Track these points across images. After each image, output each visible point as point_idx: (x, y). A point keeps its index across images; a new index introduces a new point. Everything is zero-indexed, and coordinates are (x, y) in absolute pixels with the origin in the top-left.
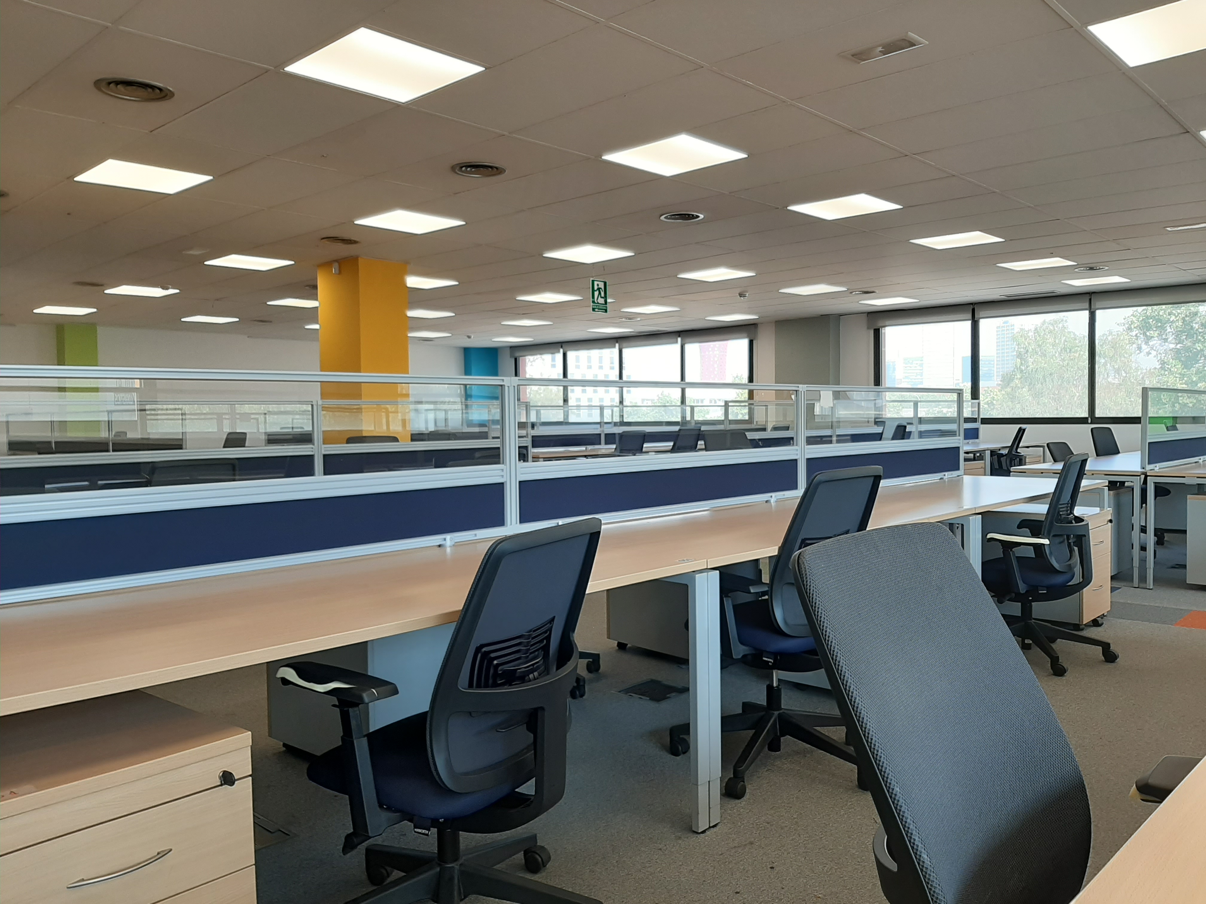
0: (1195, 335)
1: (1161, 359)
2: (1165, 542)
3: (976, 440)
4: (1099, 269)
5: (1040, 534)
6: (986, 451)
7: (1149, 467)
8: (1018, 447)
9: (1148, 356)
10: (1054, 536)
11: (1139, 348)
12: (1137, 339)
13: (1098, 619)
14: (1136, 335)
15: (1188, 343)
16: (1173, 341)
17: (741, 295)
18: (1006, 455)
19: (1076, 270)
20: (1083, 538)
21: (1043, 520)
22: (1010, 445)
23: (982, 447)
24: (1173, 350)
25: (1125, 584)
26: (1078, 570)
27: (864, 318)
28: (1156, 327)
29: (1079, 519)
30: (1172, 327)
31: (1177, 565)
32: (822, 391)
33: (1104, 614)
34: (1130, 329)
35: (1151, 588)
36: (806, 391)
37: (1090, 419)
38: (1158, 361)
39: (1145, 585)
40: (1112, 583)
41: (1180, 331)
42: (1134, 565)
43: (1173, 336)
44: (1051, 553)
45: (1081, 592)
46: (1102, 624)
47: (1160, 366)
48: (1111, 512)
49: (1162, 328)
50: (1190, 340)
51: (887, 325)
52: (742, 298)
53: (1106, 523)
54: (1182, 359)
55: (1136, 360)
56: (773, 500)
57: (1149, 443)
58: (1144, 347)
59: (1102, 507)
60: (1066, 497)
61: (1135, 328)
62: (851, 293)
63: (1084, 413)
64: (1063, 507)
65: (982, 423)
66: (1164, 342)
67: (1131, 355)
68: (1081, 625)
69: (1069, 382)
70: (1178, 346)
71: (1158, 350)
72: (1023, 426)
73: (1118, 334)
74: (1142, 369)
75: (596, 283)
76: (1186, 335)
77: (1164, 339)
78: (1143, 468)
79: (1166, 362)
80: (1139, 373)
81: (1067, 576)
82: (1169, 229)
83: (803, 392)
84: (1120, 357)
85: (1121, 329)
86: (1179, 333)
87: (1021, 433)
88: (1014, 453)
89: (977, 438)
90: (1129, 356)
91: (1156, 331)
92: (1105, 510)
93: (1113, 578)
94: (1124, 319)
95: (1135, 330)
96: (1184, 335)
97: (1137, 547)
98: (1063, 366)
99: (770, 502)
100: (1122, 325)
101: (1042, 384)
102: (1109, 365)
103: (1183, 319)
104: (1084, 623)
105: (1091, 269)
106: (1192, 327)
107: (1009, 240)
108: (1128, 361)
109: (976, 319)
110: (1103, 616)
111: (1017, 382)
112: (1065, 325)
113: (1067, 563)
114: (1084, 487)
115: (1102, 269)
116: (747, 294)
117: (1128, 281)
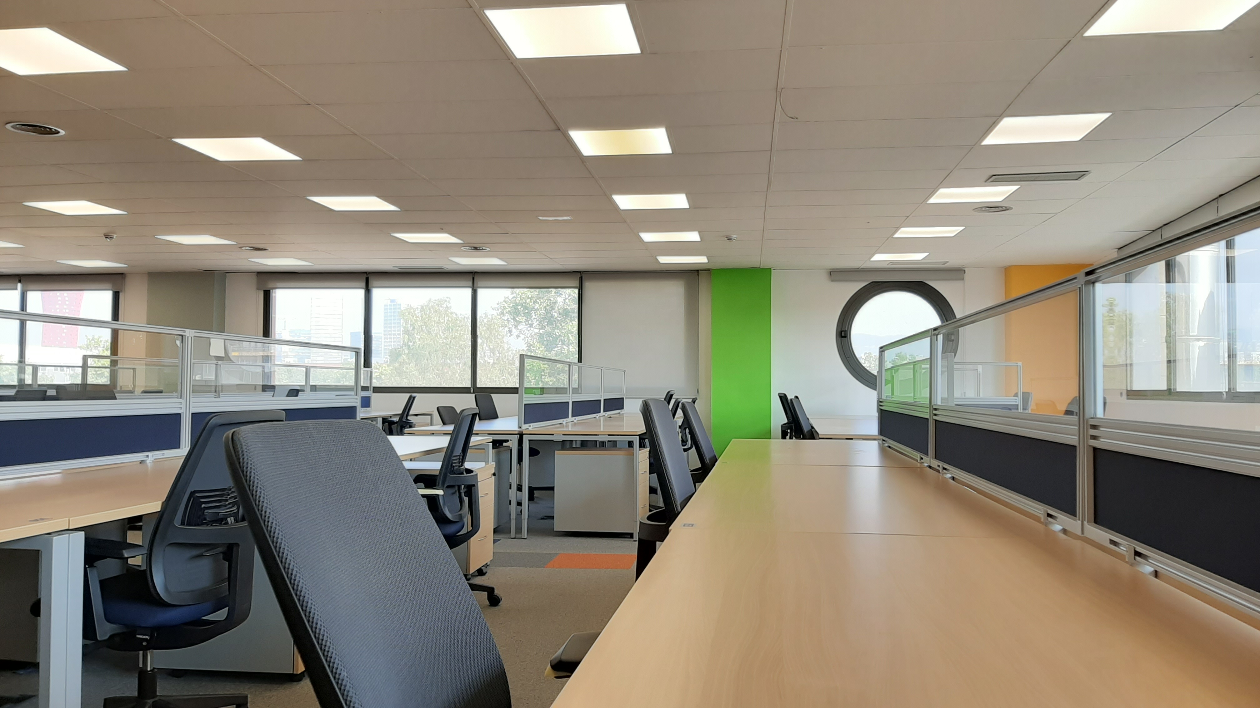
0: (554, 323)
1: (528, 342)
2: (535, 499)
3: (370, 408)
4: (483, 249)
5: (435, 486)
6: (378, 418)
7: (525, 427)
8: (408, 415)
9: (518, 339)
10: (448, 487)
11: (510, 331)
12: (508, 323)
13: (482, 568)
14: (508, 320)
15: (549, 329)
16: (538, 327)
17: (107, 236)
18: (397, 422)
19: (462, 248)
20: (473, 488)
21: (438, 474)
22: (400, 412)
23: (373, 414)
24: (538, 334)
25: (503, 536)
26: (467, 520)
27: (254, 278)
28: (524, 314)
29: (469, 471)
30: (536, 314)
31: (546, 516)
32: (212, 338)
33: (487, 564)
34: (502, 313)
35: (525, 537)
36: (195, 336)
37: (472, 389)
38: (526, 343)
39: (520, 535)
40: (495, 536)
41: (542, 318)
42: (512, 518)
43: (537, 322)
44: (444, 504)
45: (468, 541)
46: (486, 573)
47: (527, 348)
48: (494, 466)
49: (528, 315)
50: (550, 326)
51: (279, 287)
53: (490, 476)
54: (545, 343)
55: (508, 342)
56: (149, 461)
57: (525, 405)
58: (514, 330)
59: (487, 462)
60: (458, 451)
61: (506, 313)
62: (240, 248)
63: (468, 384)
64: (456, 460)
65: (374, 392)
66: (530, 327)
67: (504, 337)
68: (468, 575)
69: (452, 360)
70: (541, 332)
71: (525, 333)
72: (414, 395)
73: (492, 317)
74: (512, 350)
76: (548, 322)
77: (530, 324)
78: (520, 428)
79: (532, 345)
80: (510, 353)
81: (459, 525)
82: (541, 218)
83: (190, 339)
84: (495, 339)
85: (495, 313)
86: (542, 320)
87: (411, 401)
88: (404, 420)
89: (371, 406)
90: (502, 338)
91: (523, 316)
92: (490, 464)
93: (496, 531)
94: (498, 304)
95: (507, 314)
96: (546, 322)
97: (514, 503)
98: (447, 344)
99: (146, 463)
100: (496, 309)
101: (427, 360)
102: (485, 345)
103: (545, 307)
104: (471, 573)
105: (476, 249)
106: (552, 316)
107: (404, 210)
108: (501, 342)
109: (369, 288)
110: (486, 565)
111: (405, 357)
112: (449, 306)
113: (460, 513)
114: (472, 442)
115: (485, 249)
116: (115, 235)
117: (505, 263)
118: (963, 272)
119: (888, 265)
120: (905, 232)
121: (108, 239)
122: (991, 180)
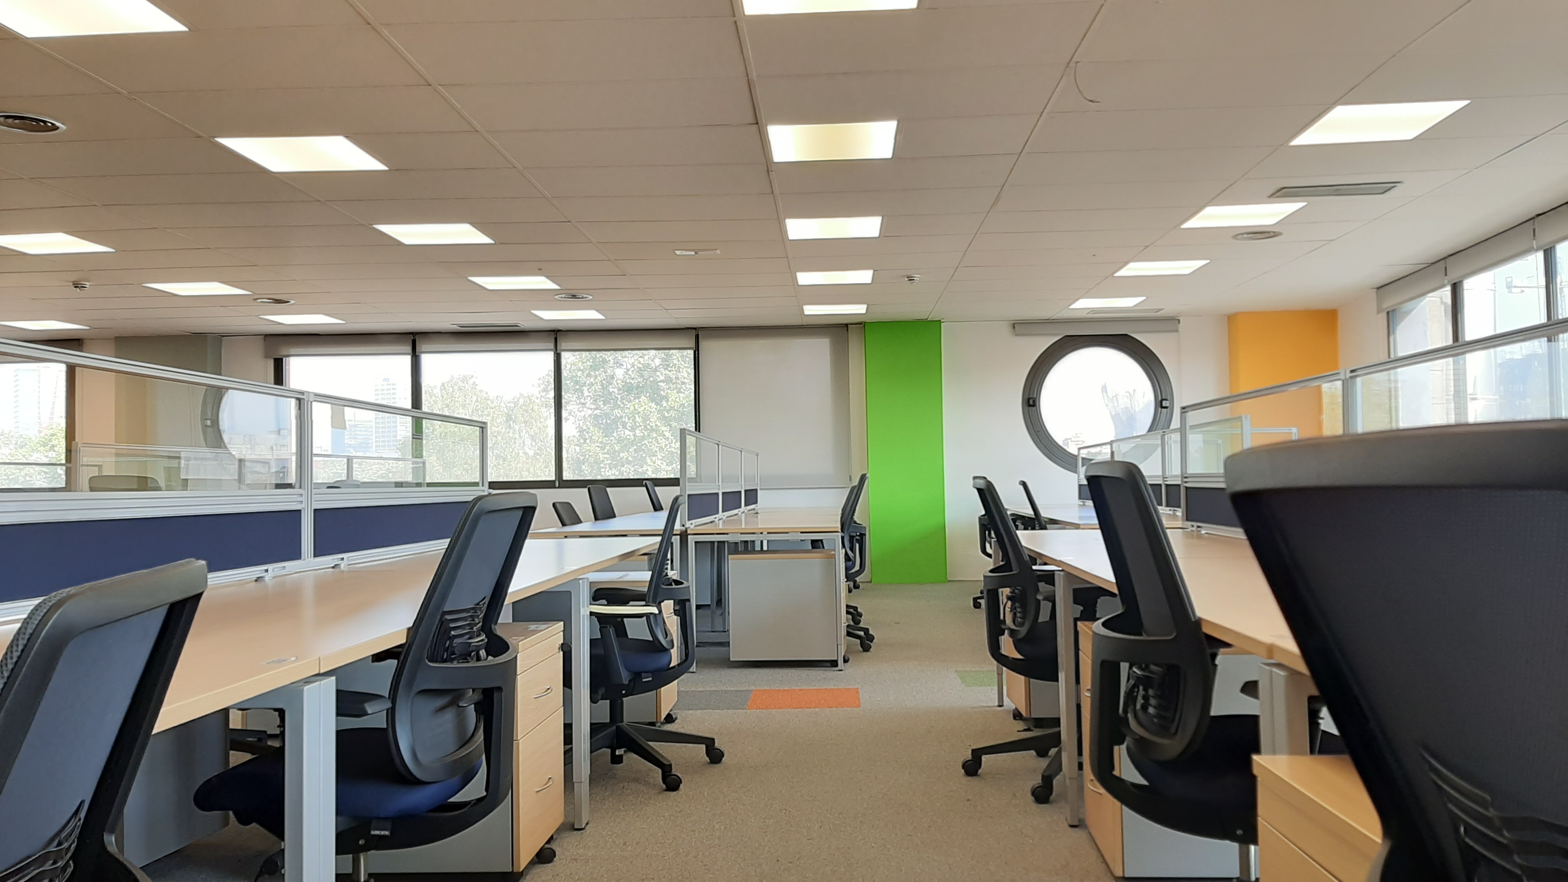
4: (583, 298)
7: (688, 524)
13: (671, 712)
17: (76, 285)
19: (557, 297)
20: (687, 604)
21: (645, 587)
27: (260, 342)
29: (677, 582)
33: (673, 706)
37: (557, 482)
44: (656, 626)
46: (676, 718)
50: (608, 405)
51: (291, 353)
54: (602, 426)
56: (268, 577)
62: (254, 300)
63: (550, 475)
68: (657, 723)
70: (597, 412)
76: (604, 400)
77: (583, 404)
78: (683, 526)
82: (678, 252)
83: (309, 404)
86: (597, 397)
96: (602, 400)
99: (264, 580)
104: (661, 719)
105: (574, 296)
107: (499, 243)
109: (416, 354)
110: (673, 709)
115: (586, 298)
116: (88, 284)
117: (602, 317)
118: (1177, 322)
119: (1087, 314)
120: (1134, 269)
121: (78, 289)
122: (1279, 194)
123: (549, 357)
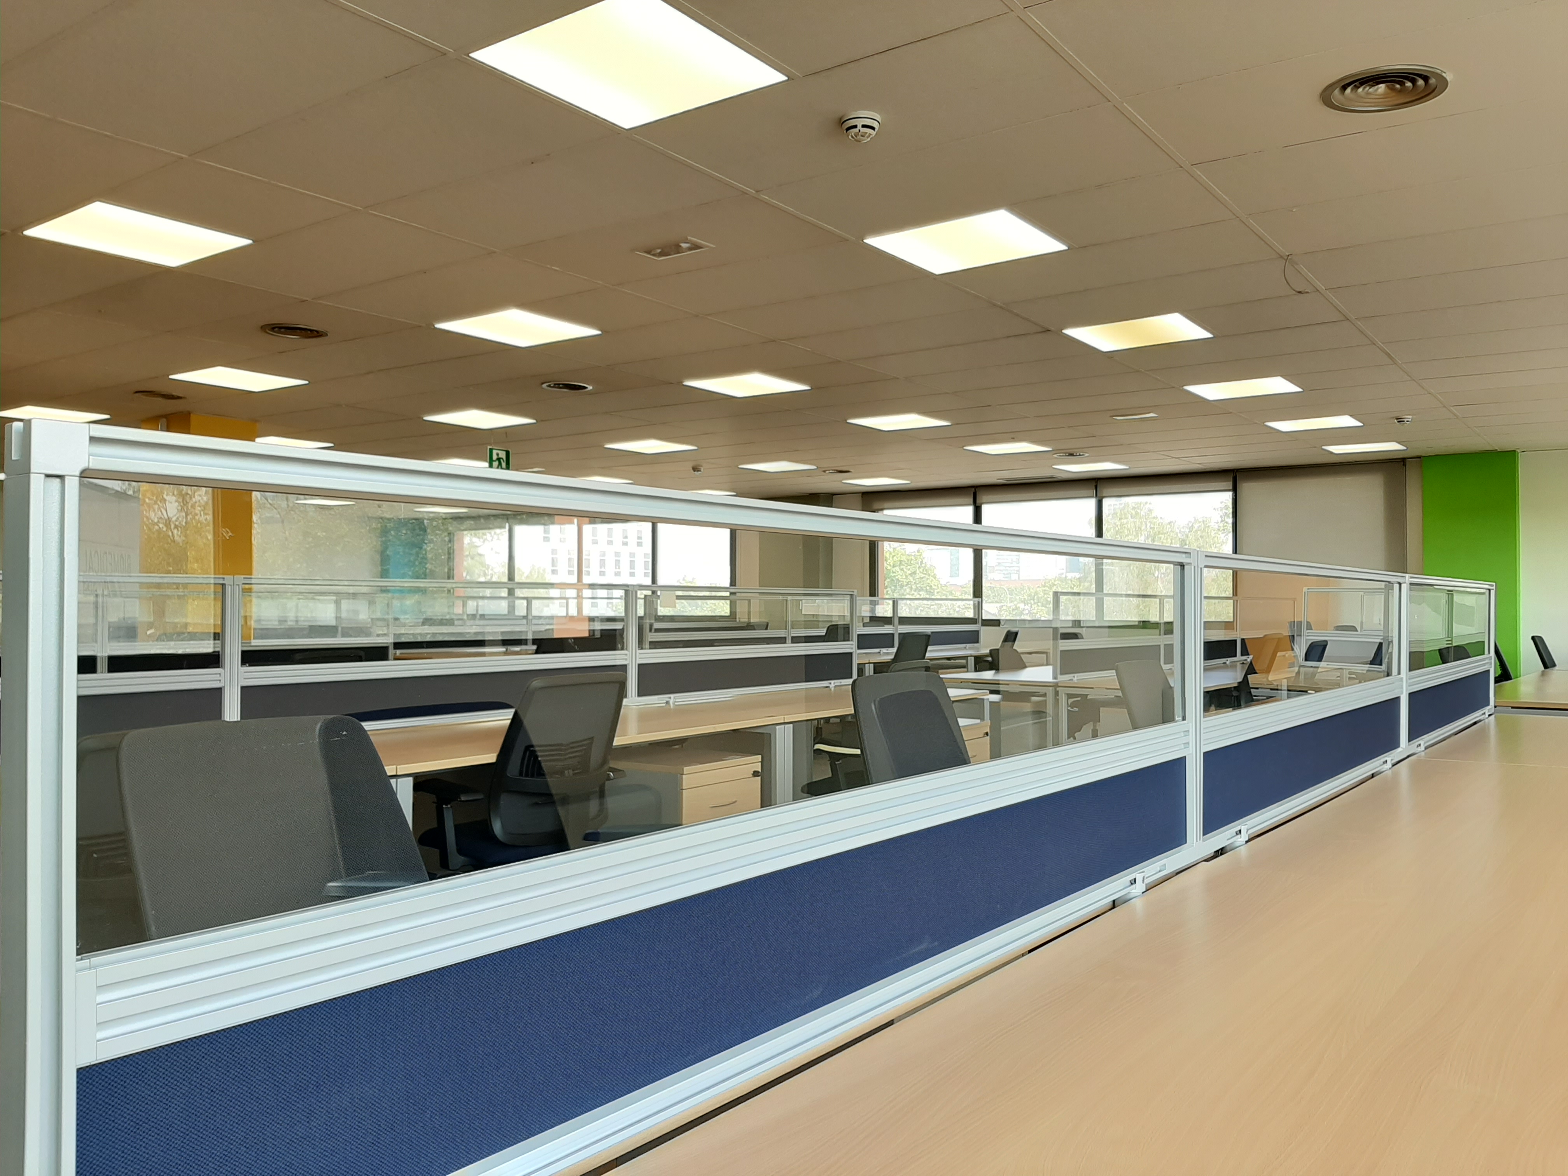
3: (976, 645)
4: (1080, 455)
7: (1062, 678)
17: (695, 469)
19: (1055, 456)
27: (859, 498)
51: (885, 507)
52: (696, 472)
57: (1061, 651)
62: (824, 471)
65: (983, 625)
75: (495, 452)
78: (1056, 679)
82: (1117, 418)
89: (977, 642)
105: (1071, 455)
109: (977, 505)
115: (1083, 455)
116: (702, 468)
117: (1125, 467)
123: (1092, 503)
